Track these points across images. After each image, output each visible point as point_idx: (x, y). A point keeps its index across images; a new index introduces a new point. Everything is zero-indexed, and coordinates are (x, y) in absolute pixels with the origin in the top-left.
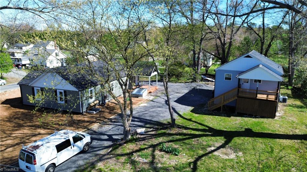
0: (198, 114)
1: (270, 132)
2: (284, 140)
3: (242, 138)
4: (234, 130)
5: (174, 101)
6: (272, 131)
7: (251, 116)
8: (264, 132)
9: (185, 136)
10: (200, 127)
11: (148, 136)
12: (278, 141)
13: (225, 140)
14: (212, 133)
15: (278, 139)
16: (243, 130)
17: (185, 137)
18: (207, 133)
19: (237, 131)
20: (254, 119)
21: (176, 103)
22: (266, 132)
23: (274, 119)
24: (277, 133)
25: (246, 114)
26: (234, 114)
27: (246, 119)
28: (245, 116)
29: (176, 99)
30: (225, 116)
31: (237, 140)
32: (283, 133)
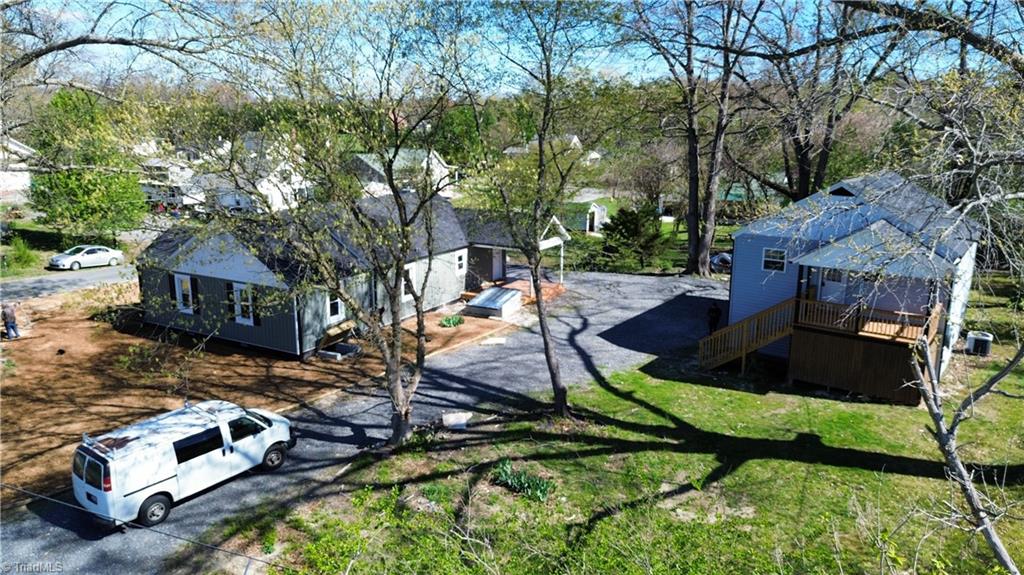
0: (661, 378)
1: (879, 450)
2: (921, 478)
3: (775, 463)
4: (760, 437)
5: (598, 335)
6: (890, 446)
7: (837, 394)
8: (857, 448)
9: (590, 444)
10: (652, 420)
11: (475, 436)
12: (897, 481)
13: (717, 464)
14: (682, 441)
15: (900, 476)
16: (792, 437)
17: (589, 448)
18: (665, 440)
19: (767, 440)
20: (842, 406)
21: (602, 340)
22: (865, 448)
23: (914, 409)
24: (905, 454)
25: (824, 388)
26: (783, 385)
27: (815, 403)
28: (819, 393)
29: (606, 328)
30: (747, 390)
31: (757, 469)
32: (925, 458)
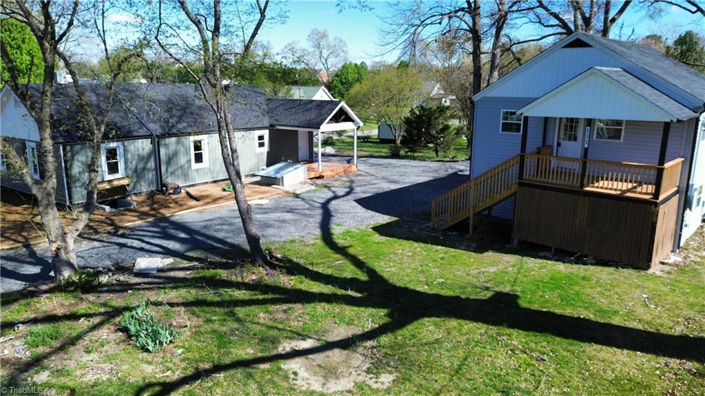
0: (387, 236)
1: (584, 314)
2: (625, 352)
3: (453, 323)
4: (452, 294)
5: (355, 201)
7: (561, 254)
8: (558, 311)
9: (265, 292)
10: (350, 272)
11: (157, 280)
12: (594, 353)
13: (386, 320)
14: (365, 294)
15: (598, 347)
17: (261, 297)
18: (350, 292)
19: (458, 298)
20: (561, 267)
21: (356, 204)
22: (568, 312)
23: (643, 273)
24: (616, 321)
28: (542, 254)
31: (428, 328)
